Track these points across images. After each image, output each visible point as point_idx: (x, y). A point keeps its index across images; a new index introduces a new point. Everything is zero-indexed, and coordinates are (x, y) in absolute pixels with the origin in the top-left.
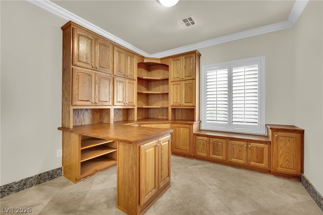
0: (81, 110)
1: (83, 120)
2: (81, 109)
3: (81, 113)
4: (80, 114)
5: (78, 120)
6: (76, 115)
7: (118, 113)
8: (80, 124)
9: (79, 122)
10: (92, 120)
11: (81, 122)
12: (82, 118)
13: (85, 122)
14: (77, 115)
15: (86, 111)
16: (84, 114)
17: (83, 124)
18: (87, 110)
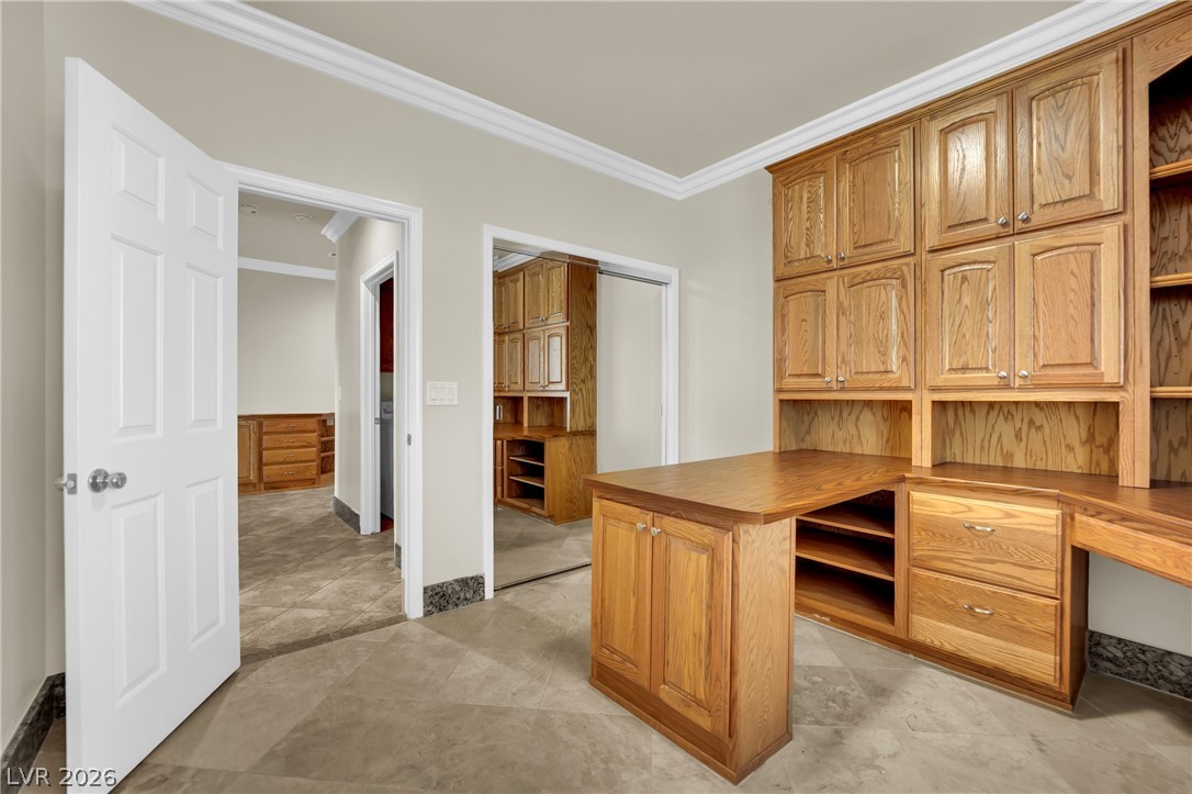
0: (850, 404)
1: (855, 438)
2: (848, 401)
3: (849, 415)
4: (845, 415)
5: (839, 434)
6: (833, 419)
7: (1040, 428)
8: (847, 450)
9: (845, 443)
10: (888, 440)
11: (851, 442)
12: (853, 431)
13: (865, 445)
14: (837, 418)
15: (865, 409)
16: (858, 419)
17: (858, 450)
18: (868, 404)
